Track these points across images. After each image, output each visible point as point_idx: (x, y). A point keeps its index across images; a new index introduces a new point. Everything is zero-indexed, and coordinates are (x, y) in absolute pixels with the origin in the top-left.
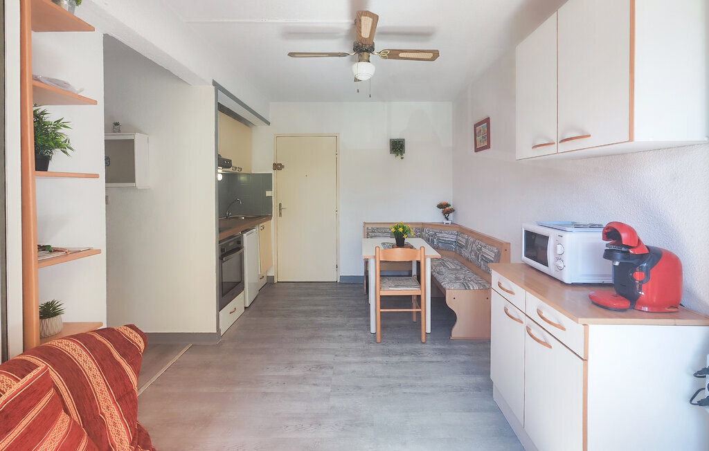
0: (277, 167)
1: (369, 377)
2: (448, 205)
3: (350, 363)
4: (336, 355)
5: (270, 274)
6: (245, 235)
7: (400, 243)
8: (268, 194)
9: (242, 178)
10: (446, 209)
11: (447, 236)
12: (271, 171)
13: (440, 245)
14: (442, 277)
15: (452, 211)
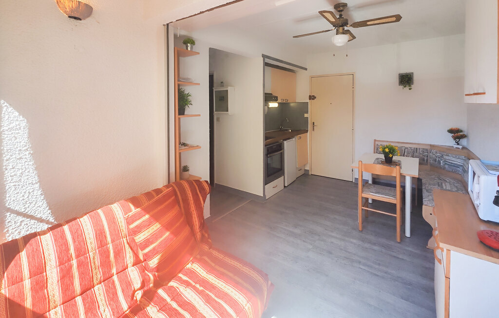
0: (312, 98)
1: (341, 249)
2: (458, 131)
3: (333, 237)
4: (326, 229)
5: (307, 168)
6: (285, 142)
7: (388, 161)
8: (306, 115)
9: (292, 105)
10: (457, 134)
11: (454, 159)
12: (308, 101)
13: (447, 166)
14: (427, 194)
15: (464, 136)
